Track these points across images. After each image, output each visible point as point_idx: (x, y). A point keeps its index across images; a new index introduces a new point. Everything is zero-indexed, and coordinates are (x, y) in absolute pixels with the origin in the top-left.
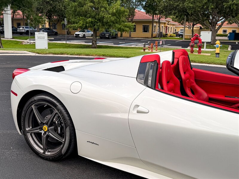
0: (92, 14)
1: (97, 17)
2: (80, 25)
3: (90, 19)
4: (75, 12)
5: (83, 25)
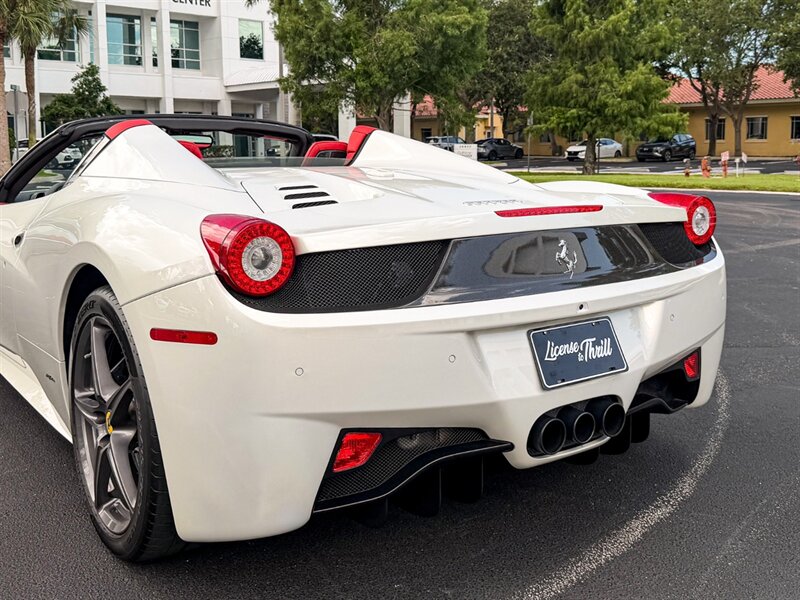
0: (580, 99)
1: (591, 104)
2: (552, 125)
3: (574, 111)
4: (545, 95)
5: (558, 124)
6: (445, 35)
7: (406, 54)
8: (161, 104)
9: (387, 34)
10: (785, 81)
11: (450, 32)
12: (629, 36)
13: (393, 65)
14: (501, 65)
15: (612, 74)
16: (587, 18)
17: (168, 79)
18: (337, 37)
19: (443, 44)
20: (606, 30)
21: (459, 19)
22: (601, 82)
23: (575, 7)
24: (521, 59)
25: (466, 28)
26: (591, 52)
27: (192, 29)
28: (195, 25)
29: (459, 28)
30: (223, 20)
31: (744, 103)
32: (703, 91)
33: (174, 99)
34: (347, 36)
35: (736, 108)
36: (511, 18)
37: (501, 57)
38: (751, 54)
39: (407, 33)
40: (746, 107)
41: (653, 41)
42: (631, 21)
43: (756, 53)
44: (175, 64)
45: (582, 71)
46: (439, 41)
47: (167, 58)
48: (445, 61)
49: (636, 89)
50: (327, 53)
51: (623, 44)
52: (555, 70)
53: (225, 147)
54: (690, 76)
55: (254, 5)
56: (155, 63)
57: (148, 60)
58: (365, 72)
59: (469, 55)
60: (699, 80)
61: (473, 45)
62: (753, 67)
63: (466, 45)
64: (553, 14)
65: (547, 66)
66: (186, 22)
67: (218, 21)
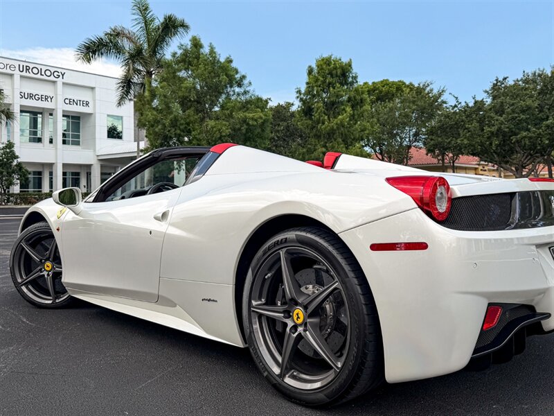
6: (248, 124)
7: (224, 134)
8: (54, 167)
9: (211, 123)
10: (427, 154)
11: (251, 123)
12: (350, 127)
13: (215, 141)
16: (326, 117)
17: (59, 152)
18: (182, 124)
19: (247, 129)
20: (337, 124)
21: (256, 115)
23: (319, 111)
24: (285, 140)
25: (260, 121)
26: (329, 136)
27: (76, 122)
28: (78, 118)
29: (256, 120)
30: (97, 115)
32: (383, 160)
33: (63, 164)
34: (188, 124)
36: (278, 118)
37: (273, 138)
38: (407, 140)
39: (224, 123)
41: (362, 131)
42: (350, 120)
43: (410, 140)
44: (64, 142)
45: (324, 146)
46: (244, 128)
47: (60, 139)
50: (175, 134)
51: (346, 132)
52: (309, 146)
54: (375, 151)
55: (122, 106)
56: (51, 142)
57: (46, 140)
59: (260, 136)
60: (381, 154)
61: (263, 131)
62: (409, 147)
63: (259, 130)
64: (306, 115)
65: (299, 145)
66: (72, 117)
67: (93, 115)
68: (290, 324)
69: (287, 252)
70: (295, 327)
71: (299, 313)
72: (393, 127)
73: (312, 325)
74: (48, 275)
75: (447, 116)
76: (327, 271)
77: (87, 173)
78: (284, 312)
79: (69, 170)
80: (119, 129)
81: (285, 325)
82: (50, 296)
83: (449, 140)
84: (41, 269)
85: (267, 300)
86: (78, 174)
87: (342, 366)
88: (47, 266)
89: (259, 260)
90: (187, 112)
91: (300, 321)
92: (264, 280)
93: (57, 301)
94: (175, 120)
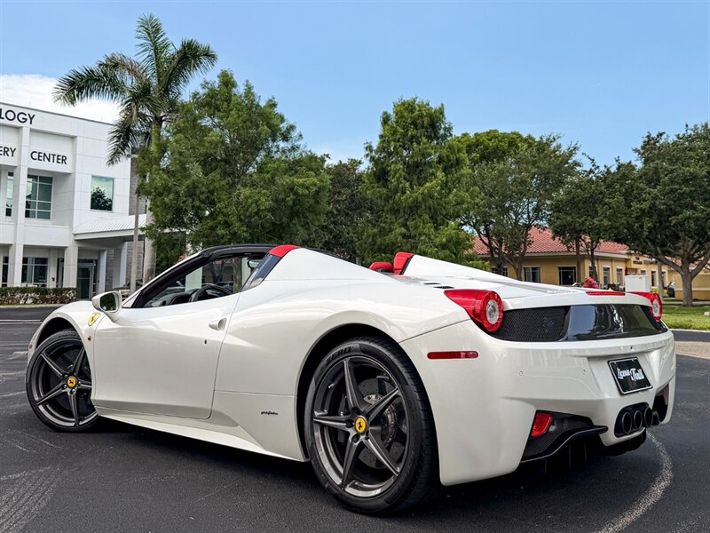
4: (374, 245)
6: (296, 194)
7: (262, 208)
8: (11, 251)
9: (246, 191)
10: (554, 238)
11: (300, 191)
12: (441, 199)
13: (250, 216)
14: (332, 219)
15: (429, 228)
16: (407, 184)
17: (20, 228)
18: (203, 193)
19: (294, 201)
20: (422, 194)
21: (309, 182)
22: (420, 235)
23: (397, 175)
24: (347, 214)
25: (315, 189)
26: (411, 211)
27: (46, 186)
28: (49, 180)
29: (307, 188)
30: (78, 177)
31: (523, 254)
32: (489, 245)
33: (24, 246)
34: (211, 192)
35: (516, 259)
36: (339, 182)
37: (331, 212)
38: (525, 216)
39: (263, 191)
40: (525, 259)
41: (458, 204)
42: (442, 189)
43: (529, 216)
44: (27, 214)
45: (405, 225)
46: (290, 199)
47: (22, 209)
48: (294, 214)
49: (449, 241)
50: (193, 206)
51: (436, 206)
52: (382, 224)
53: (69, 289)
54: (479, 232)
55: (115, 165)
56: (9, 213)
58: (226, 222)
59: (312, 210)
60: (487, 235)
61: (317, 202)
62: (528, 227)
63: (312, 201)
64: (378, 180)
65: (368, 221)
66: (40, 177)
67: (71, 176)
68: (352, 433)
69: (351, 361)
70: (357, 437)
71: (361, 422)
72: (505, 198)
73: (374, 433)
74: (71, 392)
75: (579, 186)
76: (390, 381)
77: (58, 259)
78: (346, 421)
79: (32, 256)
80: (107, 196)
81: (348, 434)
82: (73, 418)
83: (583, 219)
84: (63, 386)
85: (329, 411)
86: (44, 261)
87: (401, 471)
88: (71, 382)
89: (322, 370)
90: (211, 176)
91: (362, 430)
92: (328, 389)
93: (81, 423)
94: (194, 186)
